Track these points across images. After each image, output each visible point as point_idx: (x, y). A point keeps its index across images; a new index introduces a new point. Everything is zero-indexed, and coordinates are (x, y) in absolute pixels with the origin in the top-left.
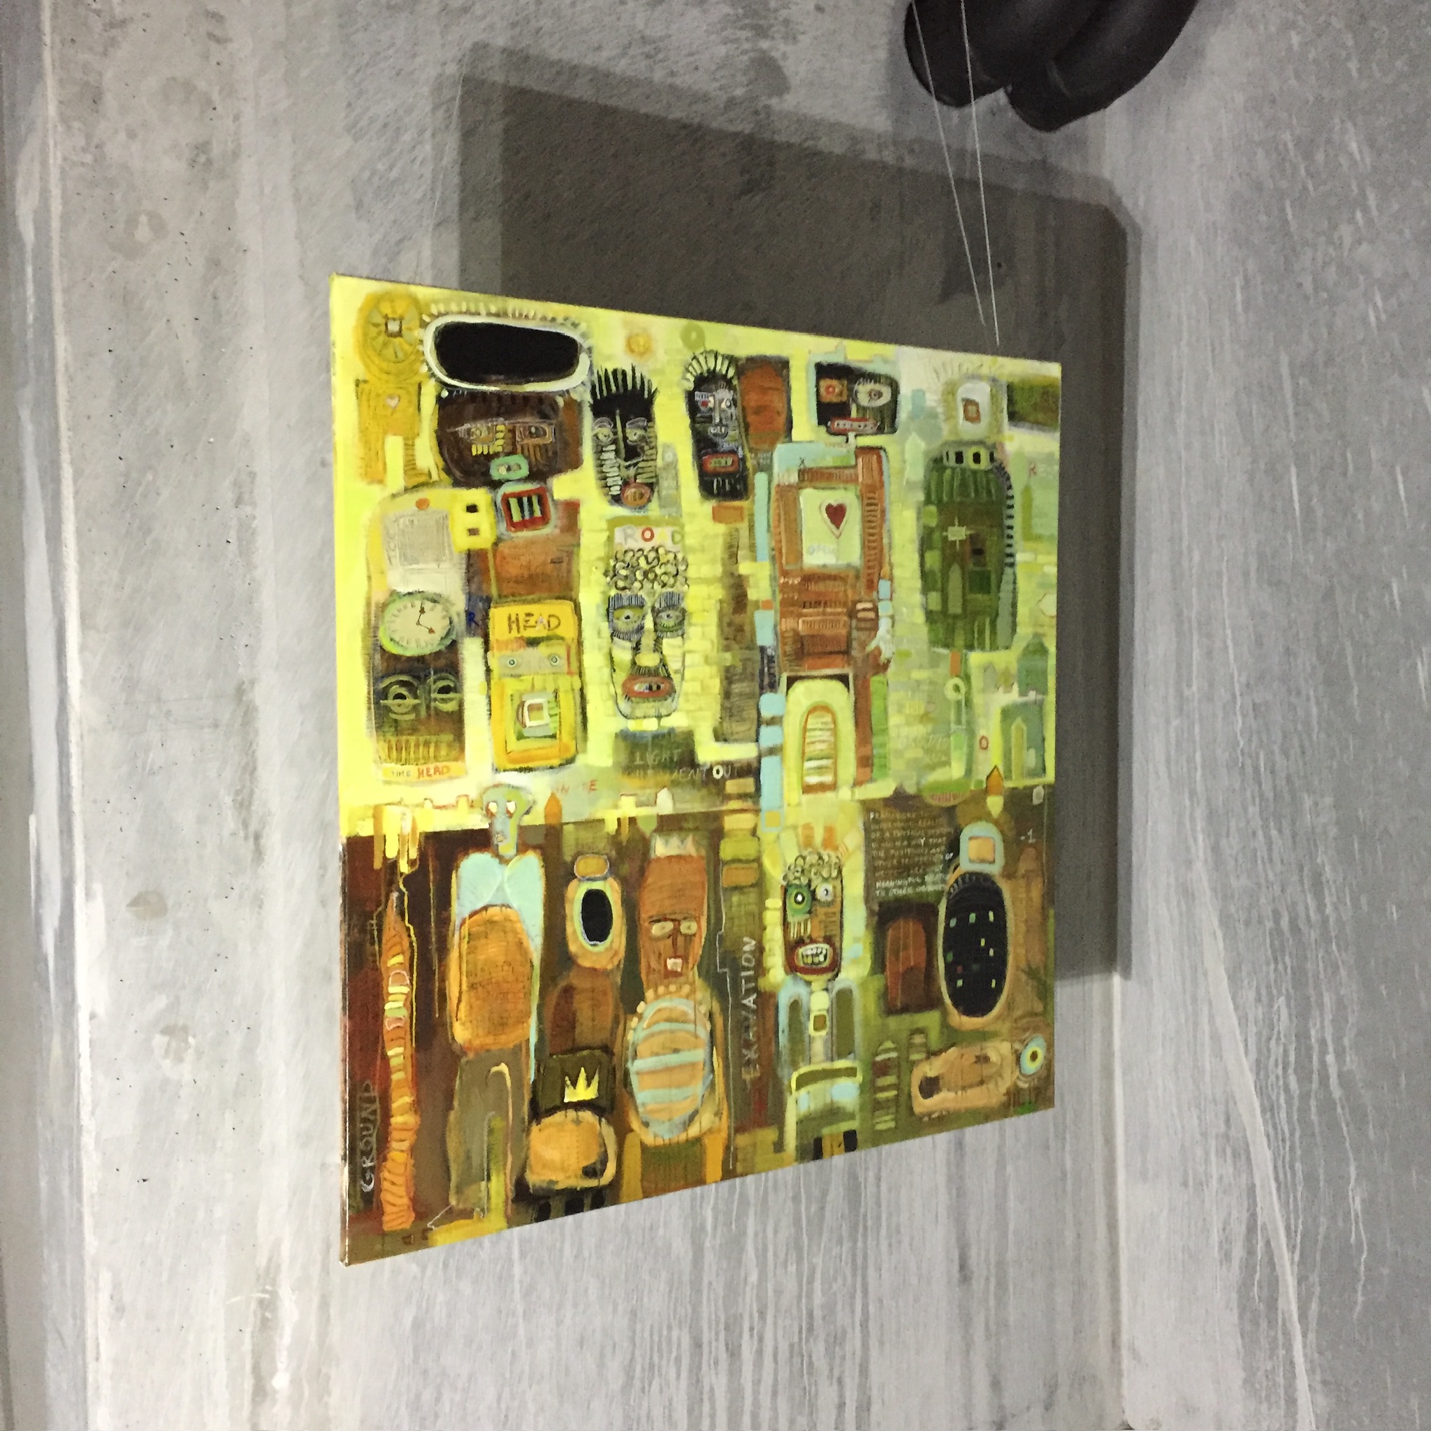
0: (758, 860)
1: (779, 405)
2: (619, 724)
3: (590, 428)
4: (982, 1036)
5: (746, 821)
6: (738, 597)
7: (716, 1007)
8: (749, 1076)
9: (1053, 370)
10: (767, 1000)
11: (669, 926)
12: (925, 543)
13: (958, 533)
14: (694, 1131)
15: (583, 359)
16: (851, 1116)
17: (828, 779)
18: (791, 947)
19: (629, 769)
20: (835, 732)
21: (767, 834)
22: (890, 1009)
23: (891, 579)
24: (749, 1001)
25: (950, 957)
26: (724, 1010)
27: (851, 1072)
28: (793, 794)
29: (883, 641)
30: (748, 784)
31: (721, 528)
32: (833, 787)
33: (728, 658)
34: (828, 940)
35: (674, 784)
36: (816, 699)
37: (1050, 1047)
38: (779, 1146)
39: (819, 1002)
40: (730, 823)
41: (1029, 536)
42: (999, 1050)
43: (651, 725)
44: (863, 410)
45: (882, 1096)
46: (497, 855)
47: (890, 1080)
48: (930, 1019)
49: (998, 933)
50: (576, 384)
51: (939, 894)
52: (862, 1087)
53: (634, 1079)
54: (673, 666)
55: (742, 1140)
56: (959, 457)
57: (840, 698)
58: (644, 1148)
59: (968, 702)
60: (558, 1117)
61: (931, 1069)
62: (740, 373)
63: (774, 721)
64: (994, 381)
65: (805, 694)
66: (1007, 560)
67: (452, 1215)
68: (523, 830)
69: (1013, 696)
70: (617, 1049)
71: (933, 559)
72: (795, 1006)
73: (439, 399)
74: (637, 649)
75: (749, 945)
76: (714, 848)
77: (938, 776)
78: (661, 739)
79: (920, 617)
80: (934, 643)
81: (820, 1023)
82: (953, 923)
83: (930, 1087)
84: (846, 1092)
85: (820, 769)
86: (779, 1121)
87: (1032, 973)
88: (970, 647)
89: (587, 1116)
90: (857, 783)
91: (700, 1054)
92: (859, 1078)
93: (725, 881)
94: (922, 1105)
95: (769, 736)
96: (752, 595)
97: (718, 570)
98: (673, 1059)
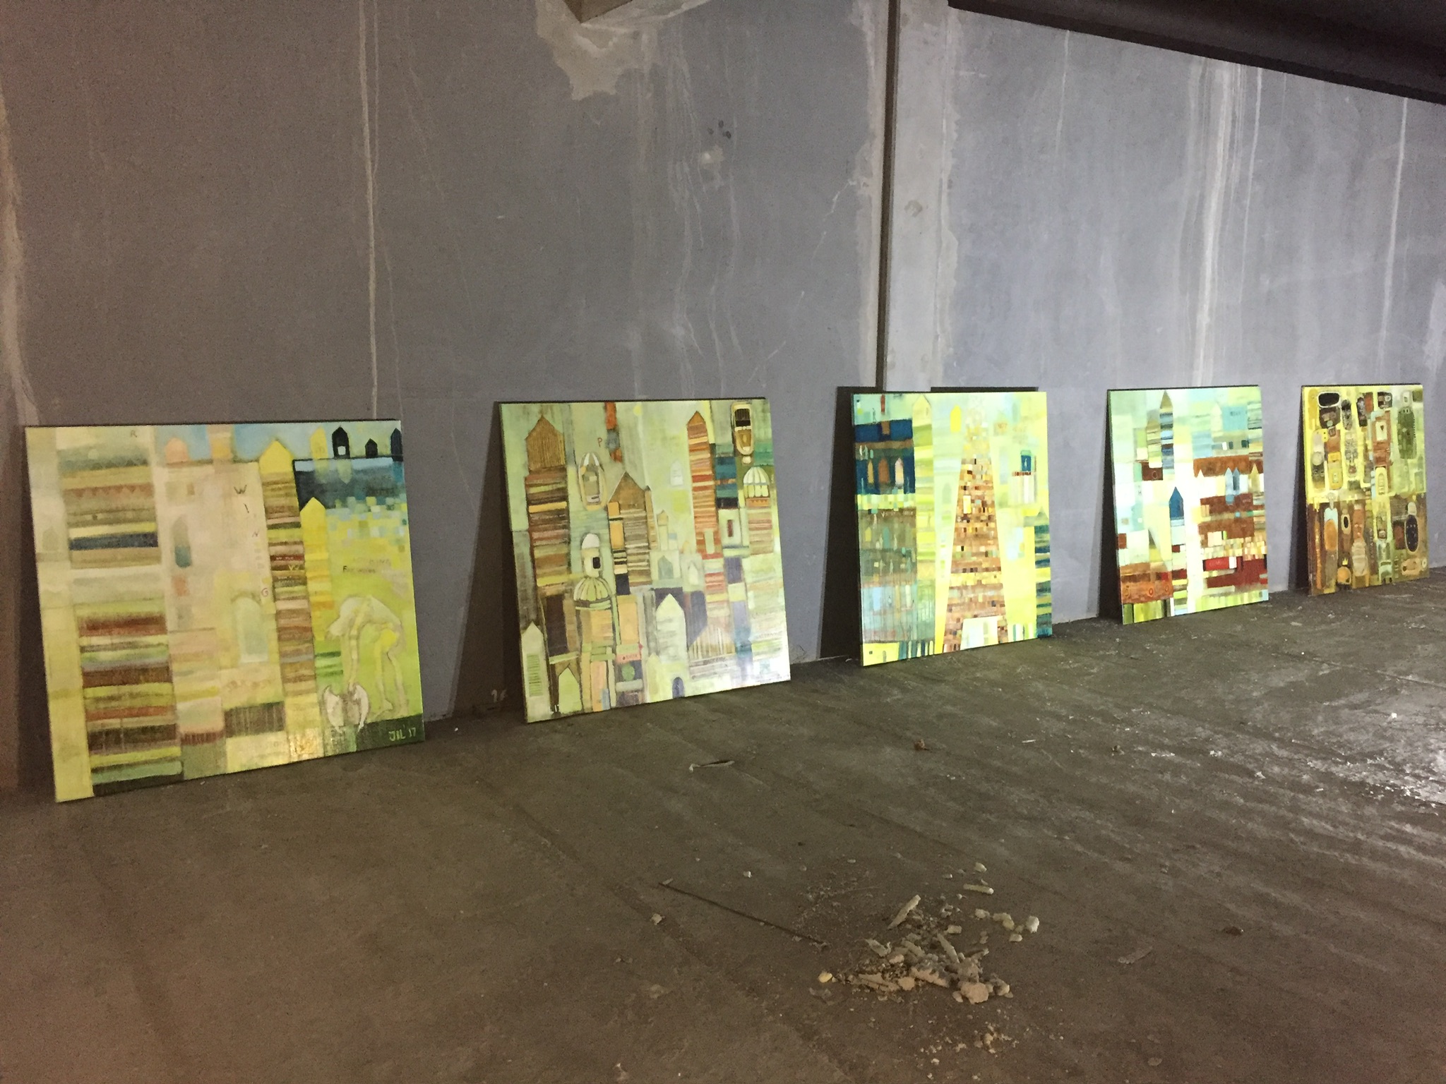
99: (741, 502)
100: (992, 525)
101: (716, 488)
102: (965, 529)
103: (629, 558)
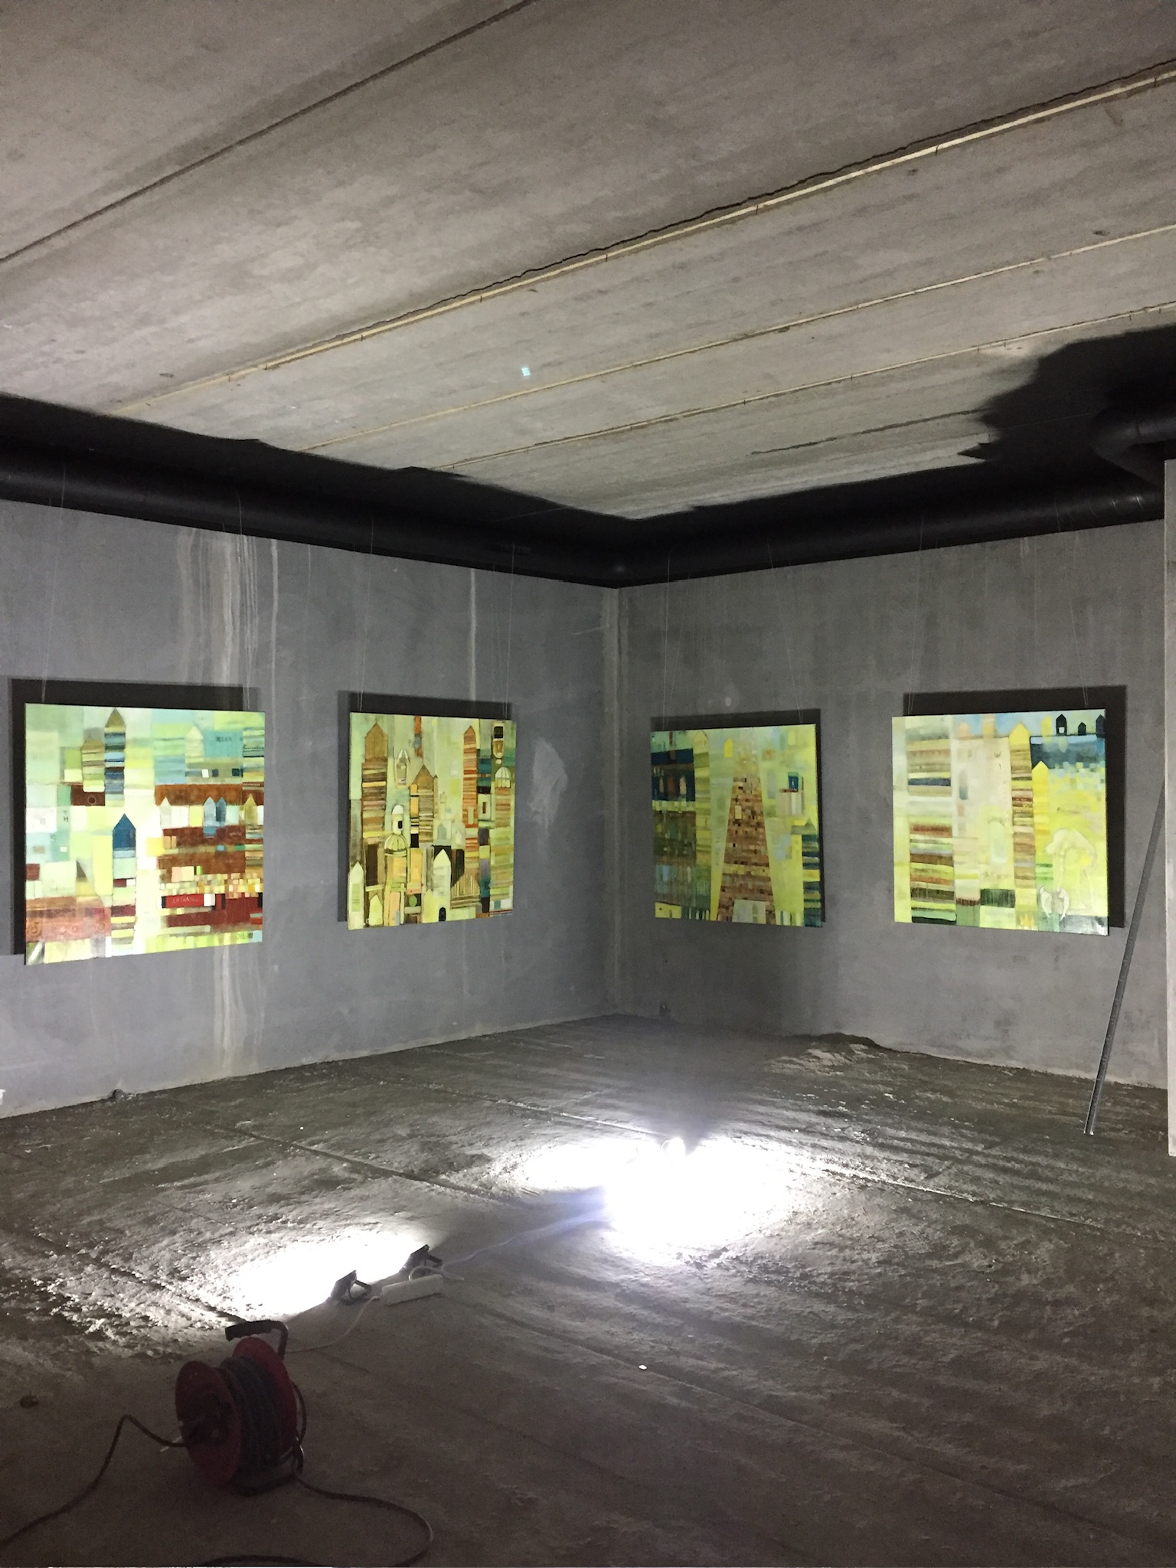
99: (493, 790)
100: (761, 830)
101: (479, 780)
102: (737, 832)
103: (421, 823)
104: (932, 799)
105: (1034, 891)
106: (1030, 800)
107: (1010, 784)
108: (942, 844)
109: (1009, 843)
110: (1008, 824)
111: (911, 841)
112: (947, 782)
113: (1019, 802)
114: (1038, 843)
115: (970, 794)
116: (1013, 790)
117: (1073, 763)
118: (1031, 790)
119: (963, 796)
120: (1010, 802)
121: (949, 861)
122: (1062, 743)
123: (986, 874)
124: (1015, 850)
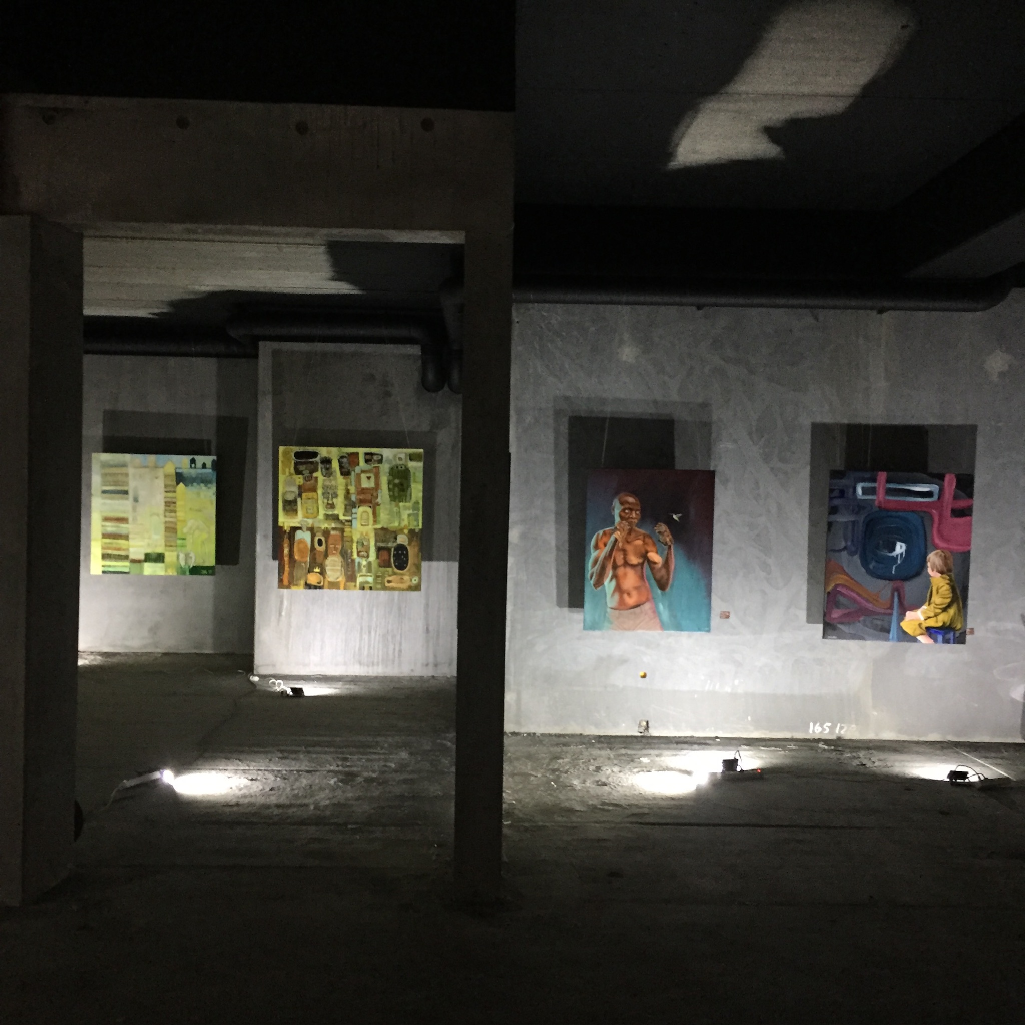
0: (352, 537)
1: (356, 460)
2: (324, 512)
3: (320, 466)
4: (402, 574)
5: (349, 529)
6: (348, 492)
7: (343, 561)
8: (349, 573)
9: (421, 450)
10: (353, 561)
11: (334, 546)
12: (389, 483)
13: (397, 481)
14: (338, 580)
15: (319, 456)
16: (371, 584)
17: (366, 524)
18: (358, 553)
19: (326, 519)
20: (368, 515)
21: (354, 532)
22: (380, 566)
23: (381, 489)
24: (350, 560)
25: (395, 559)
26: (344, 561)
27: (371, 576)
28: (359, 526)
29: (379, 500)
30: (350, 523)
31: (344, 481)
32: (368, 525)
33: (346, 502)
34: (366, 552)
35: (335, 523)
36: (364, 510)
37: (420, 579)
38: (355, 586)
39: (364, 563)
40: (345, 529)
41: (415, 481)
42: (406, 578)
43: (330, 513)
44: (375, 461)
45: (378, 581)
46: (302, 530)
47: (380, 579)
48: (389, 569)
49: (407, 556)
50: (318, 459)
51: (392, 547)
52: (374, 579)
53: (327, 570)
54: (335, 503)
55: (348, 584)
56: (397, 467)
57: (370, 510)
58: (328, 582)
59: (399, 512)
60: (313, 573)
61: (390, 578)
62: (348, 455)
63: (356, 513)
64: (406, 454)
65: (361, 509)
66: (409, 486)
67: (294, 585)
68: (307, 527)
69: (411, 512)
70: (323, 564)
71: (391, 486)
72: (359, 563)
73: (294, 463)
74: (328, 500)
75: (349, 551)
76: (343, 534)
77: (392, 525)
78: (332, 515)
79: (388, 496)
80: (391, 500)
81: (364, 566)
82: (395, 552)
83: (389, 582)
84: (370, 579)
85: (365, 522)
86: (355, 581)
87: (415, 564)
88: (400, 502)
89: (318, 574)
90: (373, 525)
91: (339, 568)
92: (373, 577)
93: (344, 540)
94: (387, 584)
95: (354, 516)
96: (351, 492)
97: (344, 488)
98: (334, 568)
104: (117, 502)
105: (175, 554)
106: (174, 503)
107: (164, 494)
108: (122, 527)
109: (162, 527)
110: (162, 517)
111: (103, 526)
112: (126, 492)
113: (168, 504)
114: (179, 527)
115: (140, 499)
116: (165, 498)
117: (198, 484)
118: (175, 498)
119: (136, 500)
120: (164, 504)
121: (126, 538)
122: (193, 472)
123: (149, 545)
124: (165, 531)
